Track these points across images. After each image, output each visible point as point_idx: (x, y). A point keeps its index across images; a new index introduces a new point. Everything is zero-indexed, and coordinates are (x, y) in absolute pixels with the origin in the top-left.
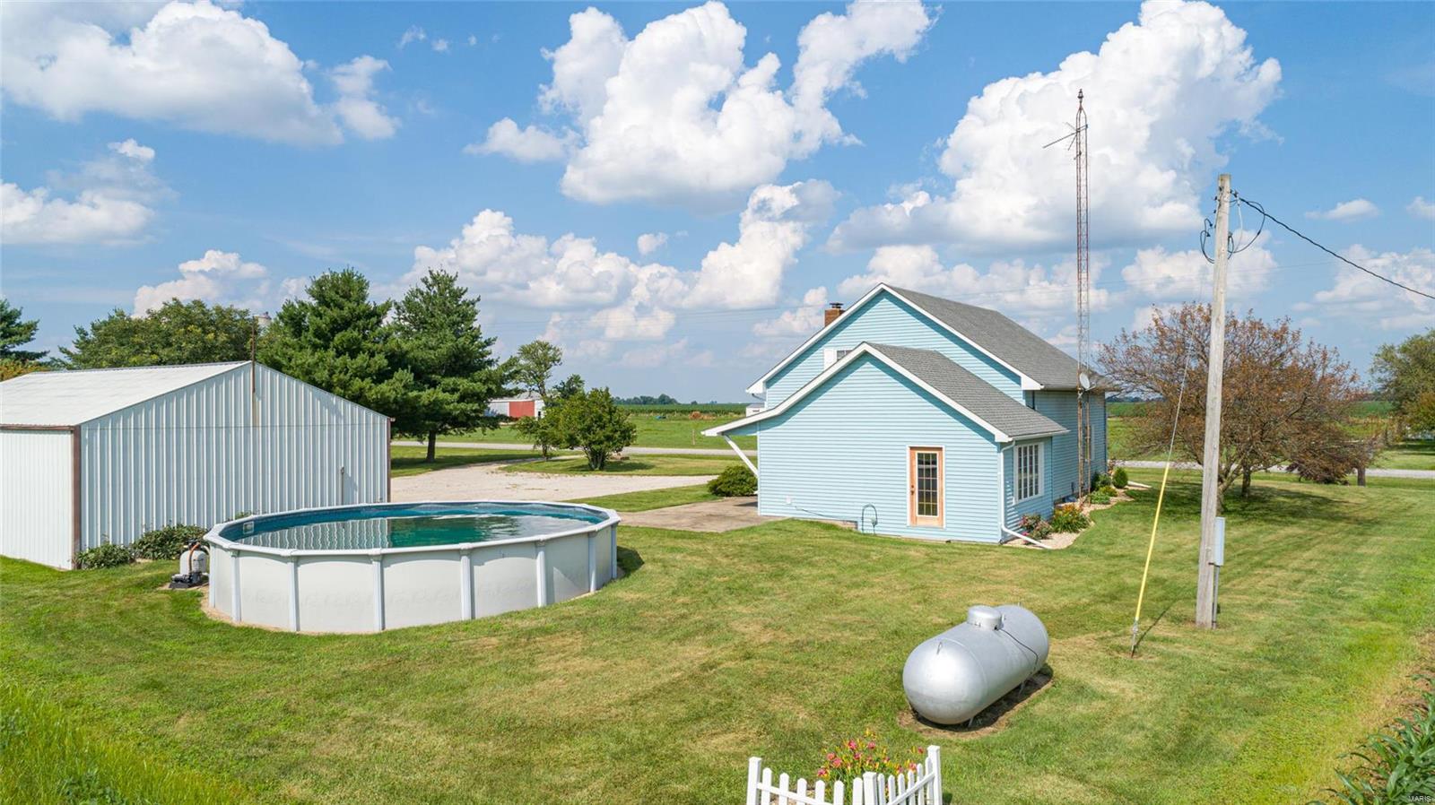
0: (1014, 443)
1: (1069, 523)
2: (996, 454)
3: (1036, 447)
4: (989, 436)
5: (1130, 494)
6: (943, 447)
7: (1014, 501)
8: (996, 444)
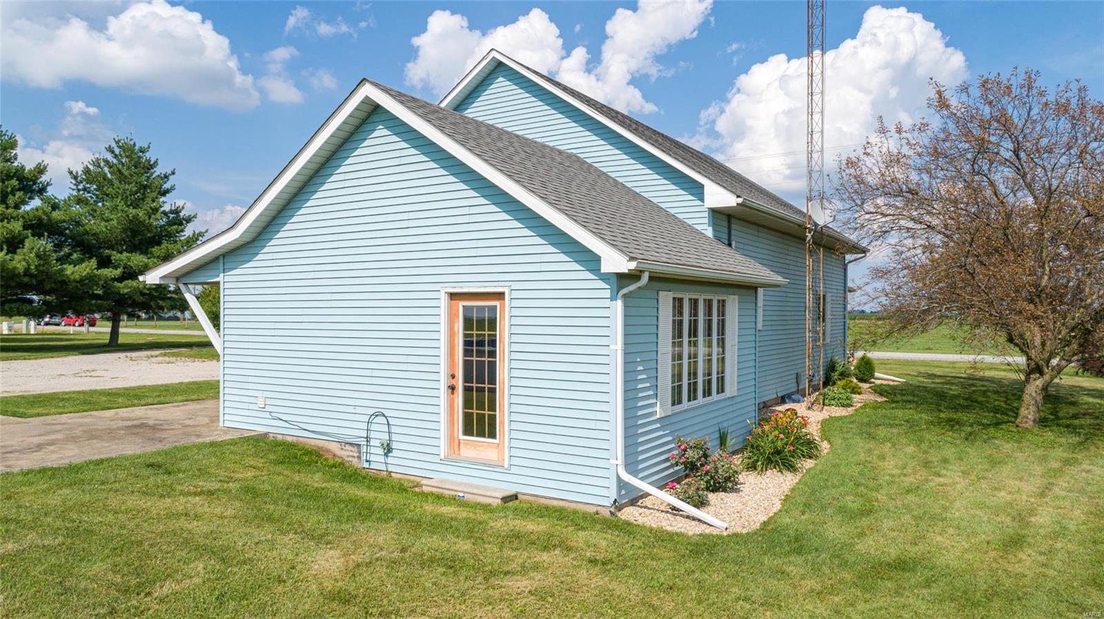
0: (645, 278)
1: (778, 452)
2: (607, 303)
3: (722, 304)
4: (590, 260)
5: (880, 391)
6: (507, 291)
7: (658, 408)
8: (605, 278)
